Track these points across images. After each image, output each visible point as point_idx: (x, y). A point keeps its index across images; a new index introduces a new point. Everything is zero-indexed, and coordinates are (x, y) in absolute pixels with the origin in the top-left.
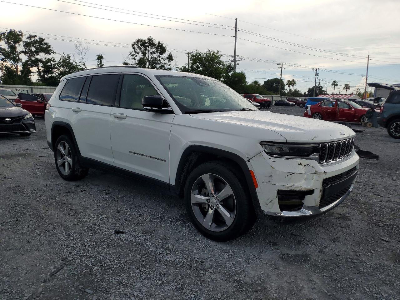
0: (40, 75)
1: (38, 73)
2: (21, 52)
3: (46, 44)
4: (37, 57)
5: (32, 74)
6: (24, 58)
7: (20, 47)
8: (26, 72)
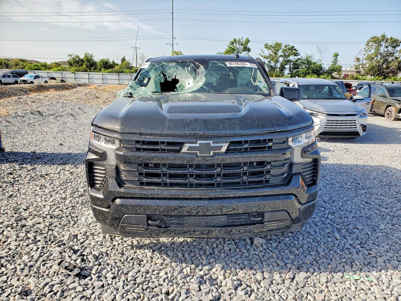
0: (290, 70)
1: (289, 69)
2: (281, 56)
3: (295, 49)
4: (289, 58)
5: (286, 70)
6: (281, 59)
7: (280, 53)
8: (282, 68)
